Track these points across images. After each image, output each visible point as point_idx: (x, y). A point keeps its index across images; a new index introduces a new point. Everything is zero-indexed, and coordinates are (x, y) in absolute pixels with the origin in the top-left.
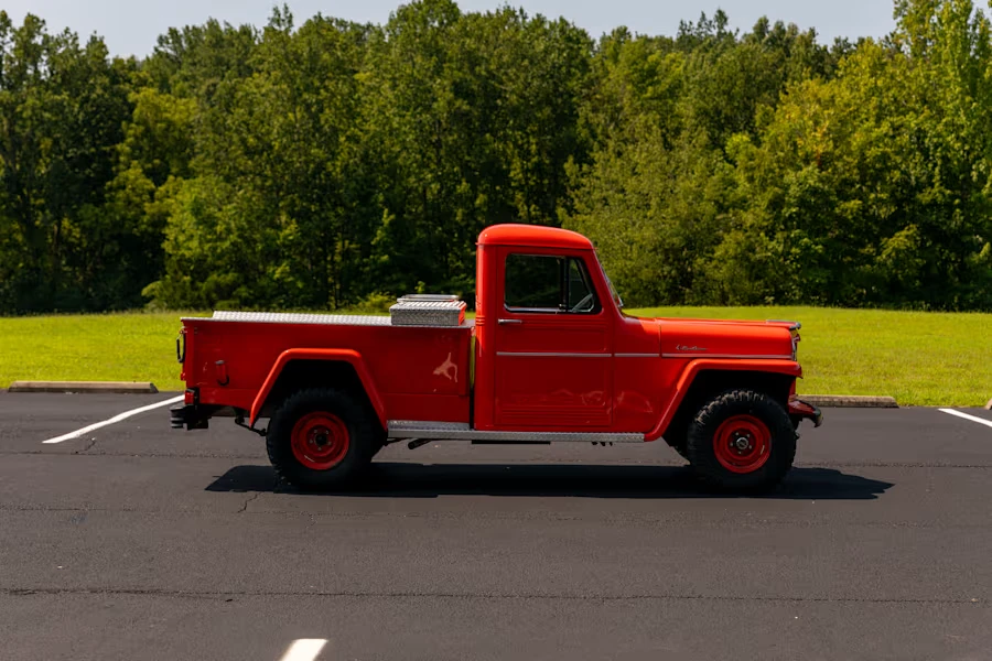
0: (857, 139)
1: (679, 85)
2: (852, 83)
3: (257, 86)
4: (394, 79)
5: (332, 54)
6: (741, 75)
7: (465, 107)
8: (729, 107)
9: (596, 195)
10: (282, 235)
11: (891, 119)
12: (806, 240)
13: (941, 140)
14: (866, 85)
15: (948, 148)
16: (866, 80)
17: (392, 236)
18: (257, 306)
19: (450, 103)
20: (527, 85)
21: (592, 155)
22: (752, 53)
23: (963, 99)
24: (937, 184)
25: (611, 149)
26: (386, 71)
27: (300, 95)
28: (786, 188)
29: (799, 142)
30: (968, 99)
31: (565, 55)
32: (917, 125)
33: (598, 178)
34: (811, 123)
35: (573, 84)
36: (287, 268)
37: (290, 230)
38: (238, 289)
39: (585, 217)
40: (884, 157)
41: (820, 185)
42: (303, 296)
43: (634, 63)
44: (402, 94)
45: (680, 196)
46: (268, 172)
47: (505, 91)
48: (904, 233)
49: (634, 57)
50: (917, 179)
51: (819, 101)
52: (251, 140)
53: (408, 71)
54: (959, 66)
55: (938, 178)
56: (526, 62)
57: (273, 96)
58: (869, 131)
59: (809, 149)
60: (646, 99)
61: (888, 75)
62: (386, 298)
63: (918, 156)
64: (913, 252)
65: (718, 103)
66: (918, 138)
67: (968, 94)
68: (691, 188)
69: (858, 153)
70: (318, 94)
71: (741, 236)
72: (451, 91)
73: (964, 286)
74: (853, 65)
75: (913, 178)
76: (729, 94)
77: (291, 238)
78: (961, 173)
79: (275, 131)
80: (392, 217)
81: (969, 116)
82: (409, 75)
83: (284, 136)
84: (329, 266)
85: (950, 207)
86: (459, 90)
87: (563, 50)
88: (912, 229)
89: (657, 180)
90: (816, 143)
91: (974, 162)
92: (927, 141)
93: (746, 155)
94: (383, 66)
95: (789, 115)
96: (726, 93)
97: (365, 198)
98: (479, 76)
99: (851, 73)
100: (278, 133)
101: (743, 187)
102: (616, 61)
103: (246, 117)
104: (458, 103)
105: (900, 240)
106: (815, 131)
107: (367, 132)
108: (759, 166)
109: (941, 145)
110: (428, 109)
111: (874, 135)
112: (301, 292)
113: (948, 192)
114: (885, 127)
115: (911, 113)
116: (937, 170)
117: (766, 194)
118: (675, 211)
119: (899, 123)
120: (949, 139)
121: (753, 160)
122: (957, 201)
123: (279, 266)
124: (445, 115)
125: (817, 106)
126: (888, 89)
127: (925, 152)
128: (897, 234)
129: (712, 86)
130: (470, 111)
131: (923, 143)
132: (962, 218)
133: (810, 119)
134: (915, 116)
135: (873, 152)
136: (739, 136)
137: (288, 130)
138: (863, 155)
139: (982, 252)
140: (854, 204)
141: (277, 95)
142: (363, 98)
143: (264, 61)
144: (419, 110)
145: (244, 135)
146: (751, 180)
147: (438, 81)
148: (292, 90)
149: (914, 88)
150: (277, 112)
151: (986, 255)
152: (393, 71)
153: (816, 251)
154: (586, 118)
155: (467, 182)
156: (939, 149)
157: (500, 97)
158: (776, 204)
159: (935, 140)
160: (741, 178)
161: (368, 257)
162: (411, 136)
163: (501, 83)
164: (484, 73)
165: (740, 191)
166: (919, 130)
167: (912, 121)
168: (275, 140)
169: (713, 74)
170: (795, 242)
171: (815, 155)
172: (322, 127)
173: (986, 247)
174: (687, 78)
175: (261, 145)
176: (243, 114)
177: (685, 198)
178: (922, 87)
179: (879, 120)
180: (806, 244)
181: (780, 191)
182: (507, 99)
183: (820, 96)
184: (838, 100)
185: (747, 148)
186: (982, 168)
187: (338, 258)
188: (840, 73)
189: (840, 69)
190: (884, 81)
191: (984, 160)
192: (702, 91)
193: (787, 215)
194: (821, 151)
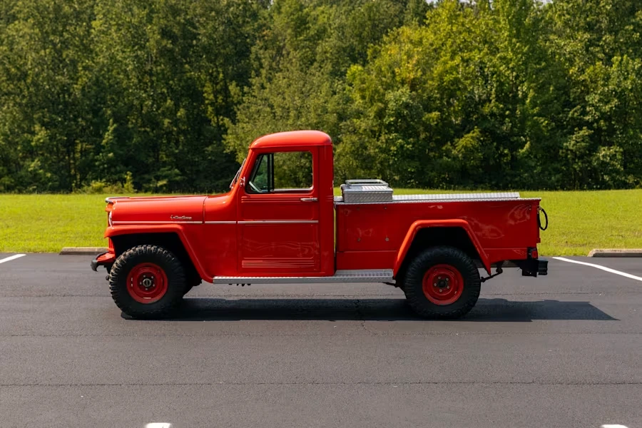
0: (438, 69)
1: (325, 30)
2: (435, 28)
3: (17, 31)
4: (118, 24)
5: (71, 7)
6: (369, 23)
7: (170, 46)
8: (360, 46)
9: (253, 109)
10: (36, 138)
11: (462, 54)
12: (400, 141)
13: (496, 69)
14: (444, 30)
15: (500, 74)
16: (445, 27)
17: (116, 139)
18: (17, 191)
19: (157, 42)
20: (215, 30)
21: (250, 80)
22: (376, 7)
23: (510, 40)
24: (493, 101)
25: (263, 76)
26: (112, 19)
27: (48, 37)
28: (386, 103)
29: (396, 70)
30: (514, 40)
31: (241, 8)
32: (479, 58)
33: (255, 96)
34: (405, 57)
35: (248, 29)
36: (39, 163)
37: (41, 135)
38: (3, 179)
39: (245, 125)
40: (456, 81)
41: (411, 101)
42: (50, 184)
43: (292, 14)
44: (124, 36)
45: (312, 109)
46: (26, 93)
47: (199, 34)
48: (471, 134)
49: (292, 10)
50: (480, 96)
51: (411, 42)
52: (13, 70)
53: (127, 20)
54: (508, 17)
55: (494, 96)
56: (213, 13)
57: (28, 38)
58: (445, 63)
59: (404, 76)
60: (301, 40)
61: (460, 24)
62: (103, 184)
63: (481, 81)
64: (477, 149)
65: (353, 43)
66: (481, 68)
67: (514, 37)
68: (319, 104)
69: (438, 79)
70: (62, 36)
71: (355, 138)
72: (159, 34)
73: (513, 172)
74: (436, 16)
75: (477, 96)
76: (360, 37)
77: (42, 141)
78: (510, 93)
79: (29, 63)
80: (115, 125)
81: (515, 53)
82: (129, 22)
83: (36, 66)
84: (72, 162)
85: (503, 116)
86: (165, 33)
87: (239, 5)
88: (476, 132)
89: (296, 98)
90: (408, 71)
91: (519, 85)
92: (486, 70)
93: (360, 79)
94: (110, 16)
95: (391, 52)
96: (359, 35)
97: (96, 112)
98: (179, 23)
99: (435, 22)
100: (32, 64)
101: (358, 102)
102: (280, 13)
103: (8, 53)
104: (164, 42)
105: (467, 140)
106: (408, 63)
107: (97, 63)
108: (368, 88)
109: (496, 73)
110: (142, 47)
111: (448, 66)
112: (50, 179)
113: (501, 106)
114: (457, 60)
115: (476, 50)
116: (494, 90)
117: (373, 107)
118: (308, 120)
119: (468, 57)
120: (501, 68)
121: (365, 83)
122: (507, 112)
123: (33, 161)
124: (155, 51)
125: (409, 45)
126: (460, 33)
127: (485, 78)
128: (466, 136)
129: (348, 31)
130: (173, 48)
131: (484, 72)
132: (510, 124)
133: (405, 54)
134: (478, 52)
135: (447, 78)
136: (356, 67)
137: (40, 62)
138: (441, 79)
139: (525, 148)
140: (435, 114)
141: (31, 36)
142: (95, 39)
143: (21, 11)
144: (136, 48)
145: (6, 66)
146: (363, 97)
147: (150, 27)
148: (42, 33)
149: (478, 32)
150: (31, 49)
151: (527, 150)
152: (117, 20)
153: (408, 149)
154: (257, 55)
155: (171, 100)
156: (495, 76)
157: (195, 38)
158: (380, 114)
159: (491, 69)
160: (357, 96)
161: (98, 154)
162: (130, 67)
163: (196, 28)
164: (182, 21)
165: (354, 106)
166: (481, 62)
167: (477, 56)
168: (30, 69)
169: (349, 22)
170: (393, 142)
171: (408, 80)
172: (64, 60)
173: (527, 145)
174: (330, 25)
175: (19, 73)
176: (5, 50)
177: (315, 110)
178: (483, 31)
179: (454, 54)
180: (400, 143)
181: (383, 106)
182: (199, 40)
183: (411, 38)
184: (424, 40)
185: (360, 75)
186: (525, 89)
187: (78, 155)
188: (427, 22)
189: (427, 19)
190: (457, 28)
191: (526, 84)
192: (340, 34)
193: (387, 123)
194: (412, 77)
